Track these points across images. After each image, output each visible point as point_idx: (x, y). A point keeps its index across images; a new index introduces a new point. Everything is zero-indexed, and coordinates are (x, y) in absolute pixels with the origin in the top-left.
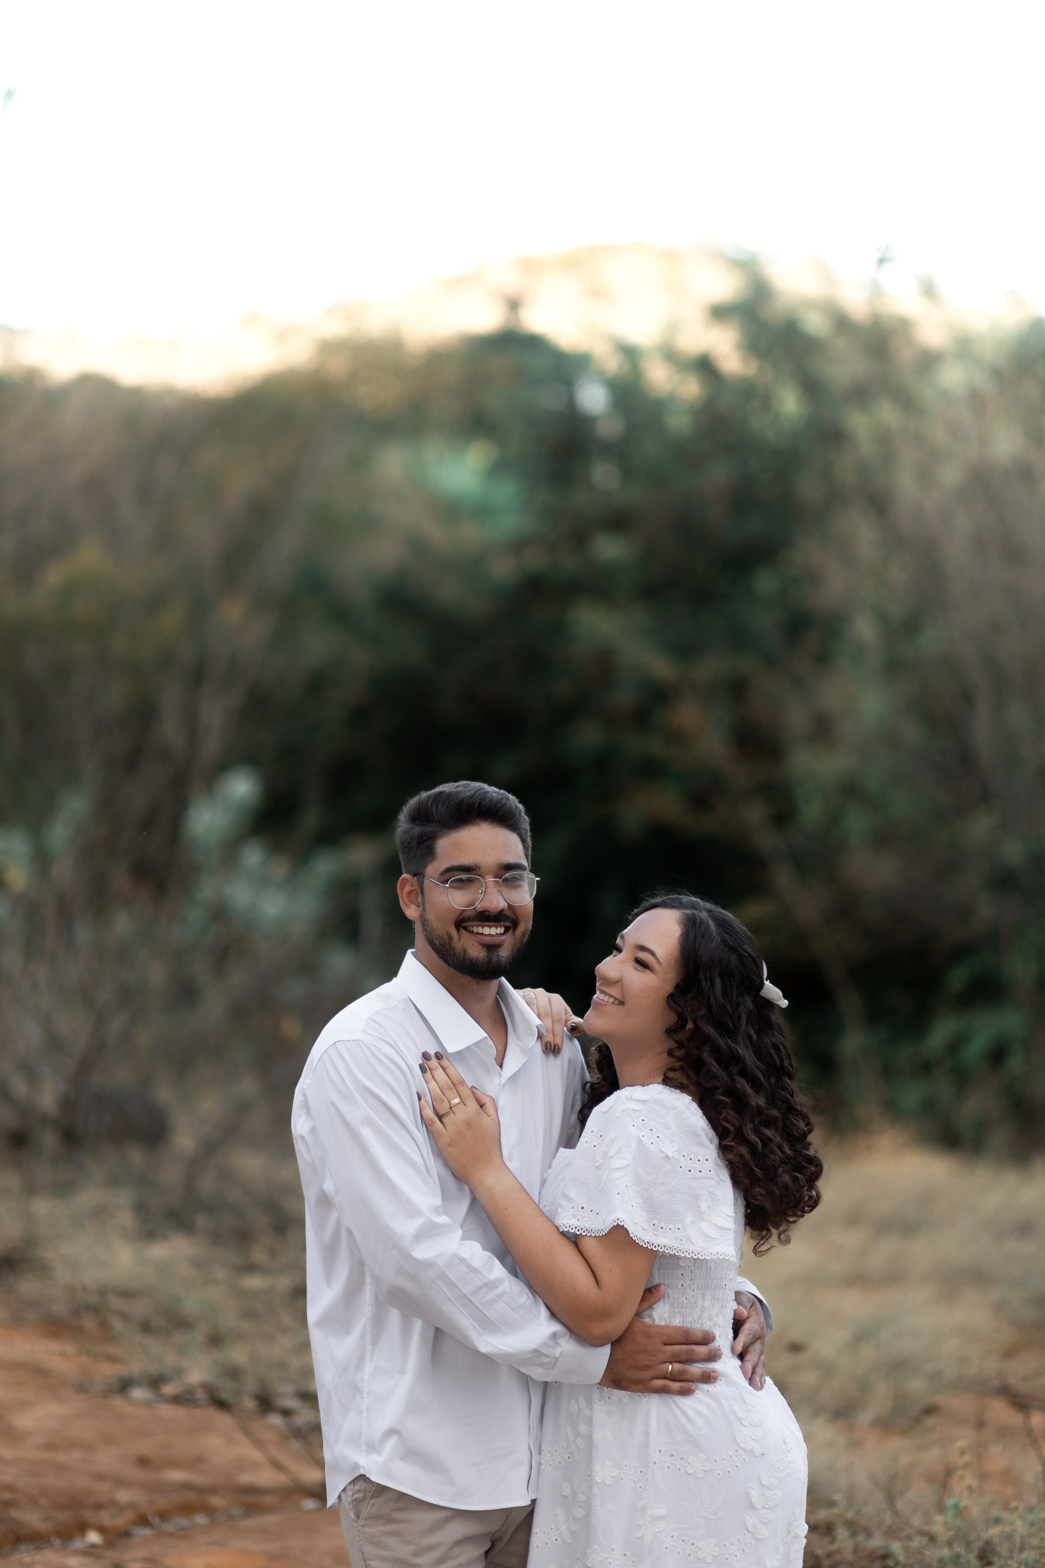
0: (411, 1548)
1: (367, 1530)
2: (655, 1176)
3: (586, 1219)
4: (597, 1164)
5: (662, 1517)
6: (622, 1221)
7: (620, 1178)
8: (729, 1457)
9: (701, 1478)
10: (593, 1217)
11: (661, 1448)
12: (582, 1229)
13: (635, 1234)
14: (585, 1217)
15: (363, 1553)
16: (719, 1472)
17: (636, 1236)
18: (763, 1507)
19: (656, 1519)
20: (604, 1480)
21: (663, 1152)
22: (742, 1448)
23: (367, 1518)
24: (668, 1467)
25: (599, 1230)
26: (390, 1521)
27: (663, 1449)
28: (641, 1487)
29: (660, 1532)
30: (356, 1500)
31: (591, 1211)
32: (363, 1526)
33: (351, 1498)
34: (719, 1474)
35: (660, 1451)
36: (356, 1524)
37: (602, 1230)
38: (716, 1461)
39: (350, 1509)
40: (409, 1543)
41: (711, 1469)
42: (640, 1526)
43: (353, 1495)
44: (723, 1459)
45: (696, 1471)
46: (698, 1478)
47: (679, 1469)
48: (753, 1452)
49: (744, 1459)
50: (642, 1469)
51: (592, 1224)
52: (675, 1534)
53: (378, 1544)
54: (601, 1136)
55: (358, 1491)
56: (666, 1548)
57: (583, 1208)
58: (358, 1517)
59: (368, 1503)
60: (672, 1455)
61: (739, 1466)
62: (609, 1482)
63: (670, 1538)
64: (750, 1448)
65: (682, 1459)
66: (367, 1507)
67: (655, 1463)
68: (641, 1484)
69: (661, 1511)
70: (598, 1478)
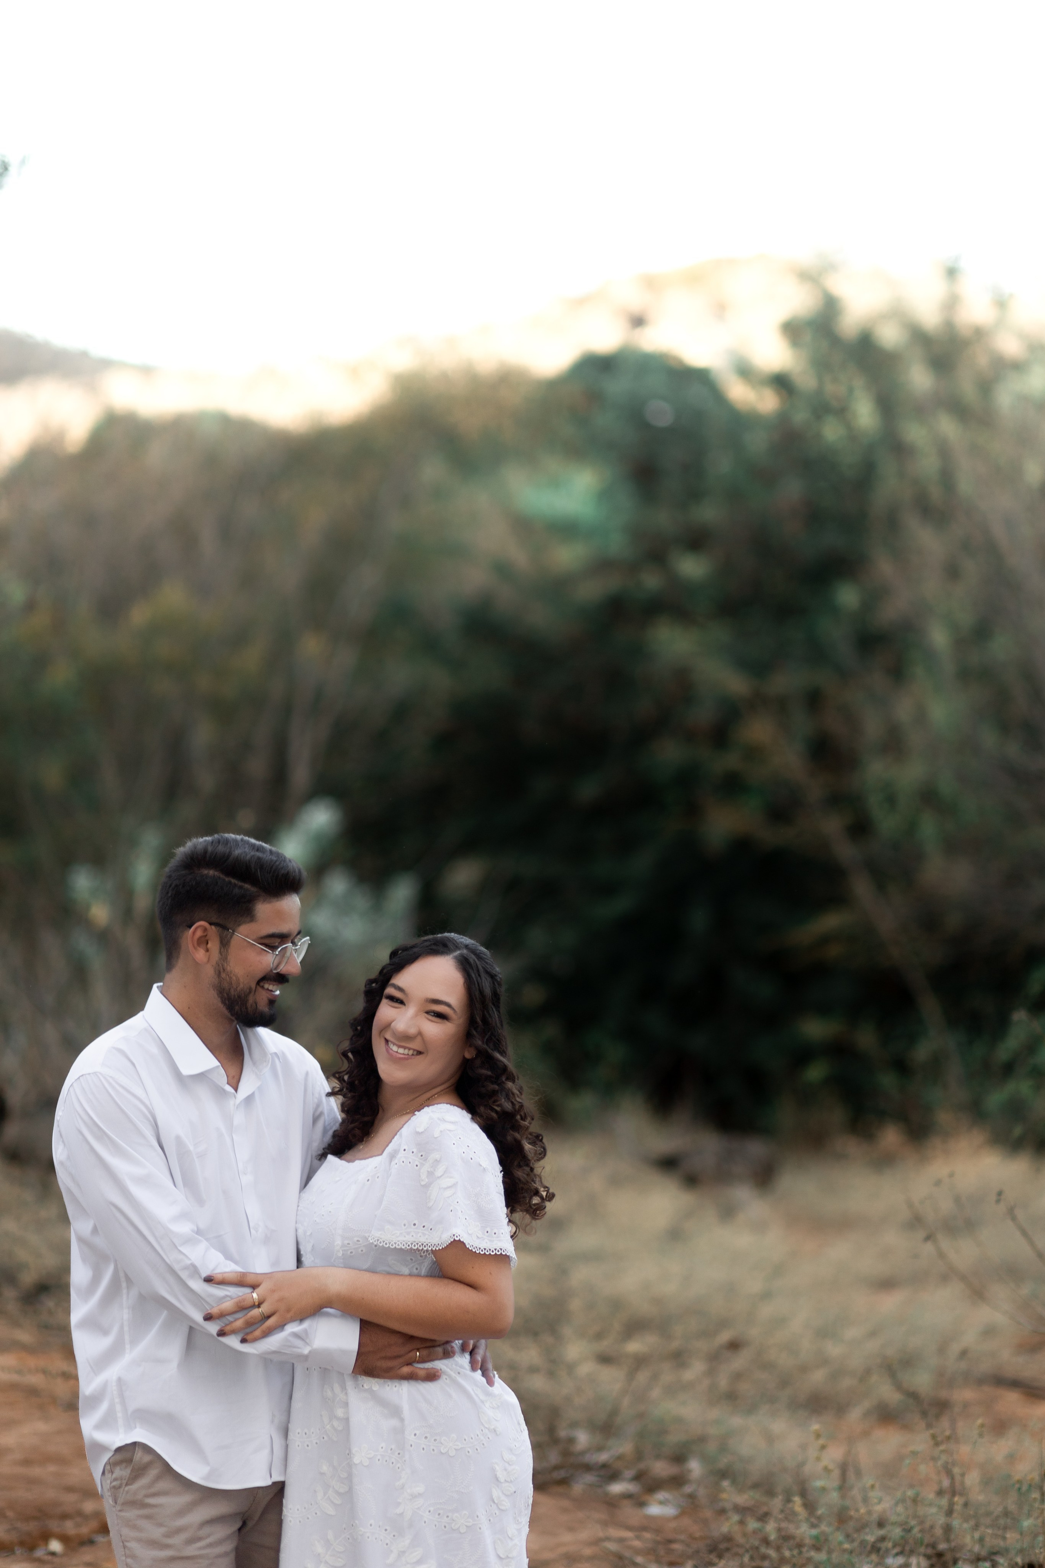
0: (162, 1530)
1: (123, 1514)
2: (479, 1189)
3: (420, 1234)
4: (423, 1183)
5: (420, 1495)
6: (458, 1236)
7: (451, 1196)
8: (476, 1436)
9: (454, 1456)
10: (427, 1233)
11: (416, 1432)
12: (417, 1244)
13: (470, 1244)
14: (419, 1232)
15: (121, 1535)
16: (469, 1450)
17: (472, 1246)
18: (505, 1480)
19: (414, 1497)
20: (361, 1461)
21: (481, 1166)
22: (486, 1428)
23: (123, 1504)
24: (423, 1449)
25: (435, 1245)
26: (144, 1506)
27: (418, 1433)
28: (399, 1468)
29: (419, 1508)
30: (114, 1487)
31: (424, 1227)
32: (120, 1511)
33: (109, 1485)
34: (469, 1452)
35: (415, 1435)
36: (114, 1509)
37: (438, 1244)
38: (465, 1440)
39: (109, 1496)
40: (161, 1525)
41: (461, 1448)
42: (399, 1504)
43: (111, 1483)
44: (472, 1438)
45: (448, 1451)
46: (450, 1456)
47: (433, 1450)
48: (495, 1431)
49: (489, 1438)
50: (399, 1452)
51: (427, 1239)
52: (432, 1509)
53: (134, 1527)
54: (422, 1156)
55: (115, 1480)
56: (425, 1522)
57: (415, 1225)
58: (116, 1503)
59: (124, 1490)
60: (426, 1437)
61: (485, 1444)
62: (366, 1463)
63: (427, 1513)
64: (492, 1427)
65: (435, 1440)
66: (122, 1493)
67: (411, 1446)
68: (399, 1465)
69: (420, 1489)
70: (356, 1460)
